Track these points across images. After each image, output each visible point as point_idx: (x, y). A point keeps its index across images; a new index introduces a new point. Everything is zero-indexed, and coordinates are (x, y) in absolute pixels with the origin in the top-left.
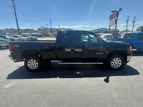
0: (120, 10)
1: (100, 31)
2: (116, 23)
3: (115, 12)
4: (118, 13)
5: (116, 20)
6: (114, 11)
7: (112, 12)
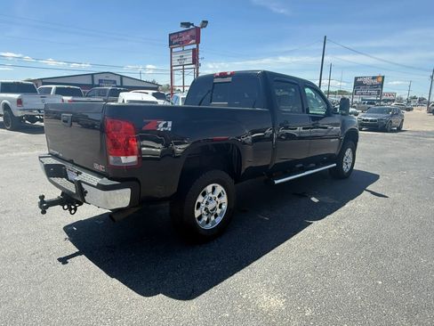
0: (205, 23)
1: (100, 81)
2: (195, 61)
3: (191, 27)
4: (198, 30)
5: (195, 53)
6: (188, 25)
7: (182, 24)
